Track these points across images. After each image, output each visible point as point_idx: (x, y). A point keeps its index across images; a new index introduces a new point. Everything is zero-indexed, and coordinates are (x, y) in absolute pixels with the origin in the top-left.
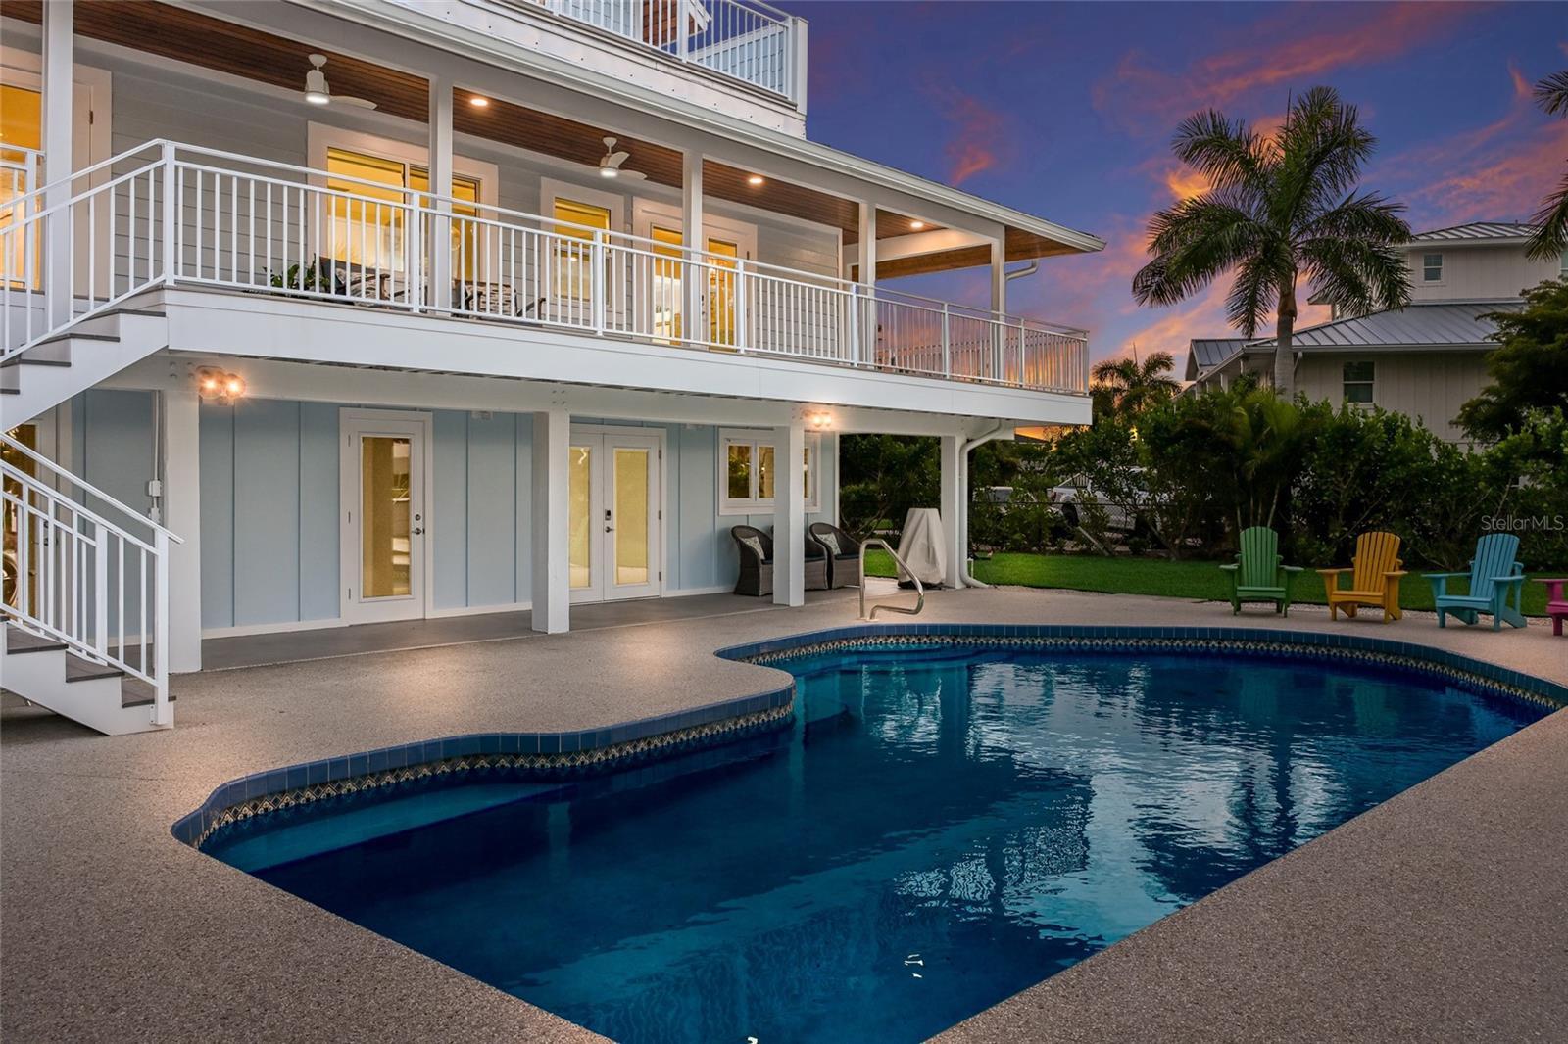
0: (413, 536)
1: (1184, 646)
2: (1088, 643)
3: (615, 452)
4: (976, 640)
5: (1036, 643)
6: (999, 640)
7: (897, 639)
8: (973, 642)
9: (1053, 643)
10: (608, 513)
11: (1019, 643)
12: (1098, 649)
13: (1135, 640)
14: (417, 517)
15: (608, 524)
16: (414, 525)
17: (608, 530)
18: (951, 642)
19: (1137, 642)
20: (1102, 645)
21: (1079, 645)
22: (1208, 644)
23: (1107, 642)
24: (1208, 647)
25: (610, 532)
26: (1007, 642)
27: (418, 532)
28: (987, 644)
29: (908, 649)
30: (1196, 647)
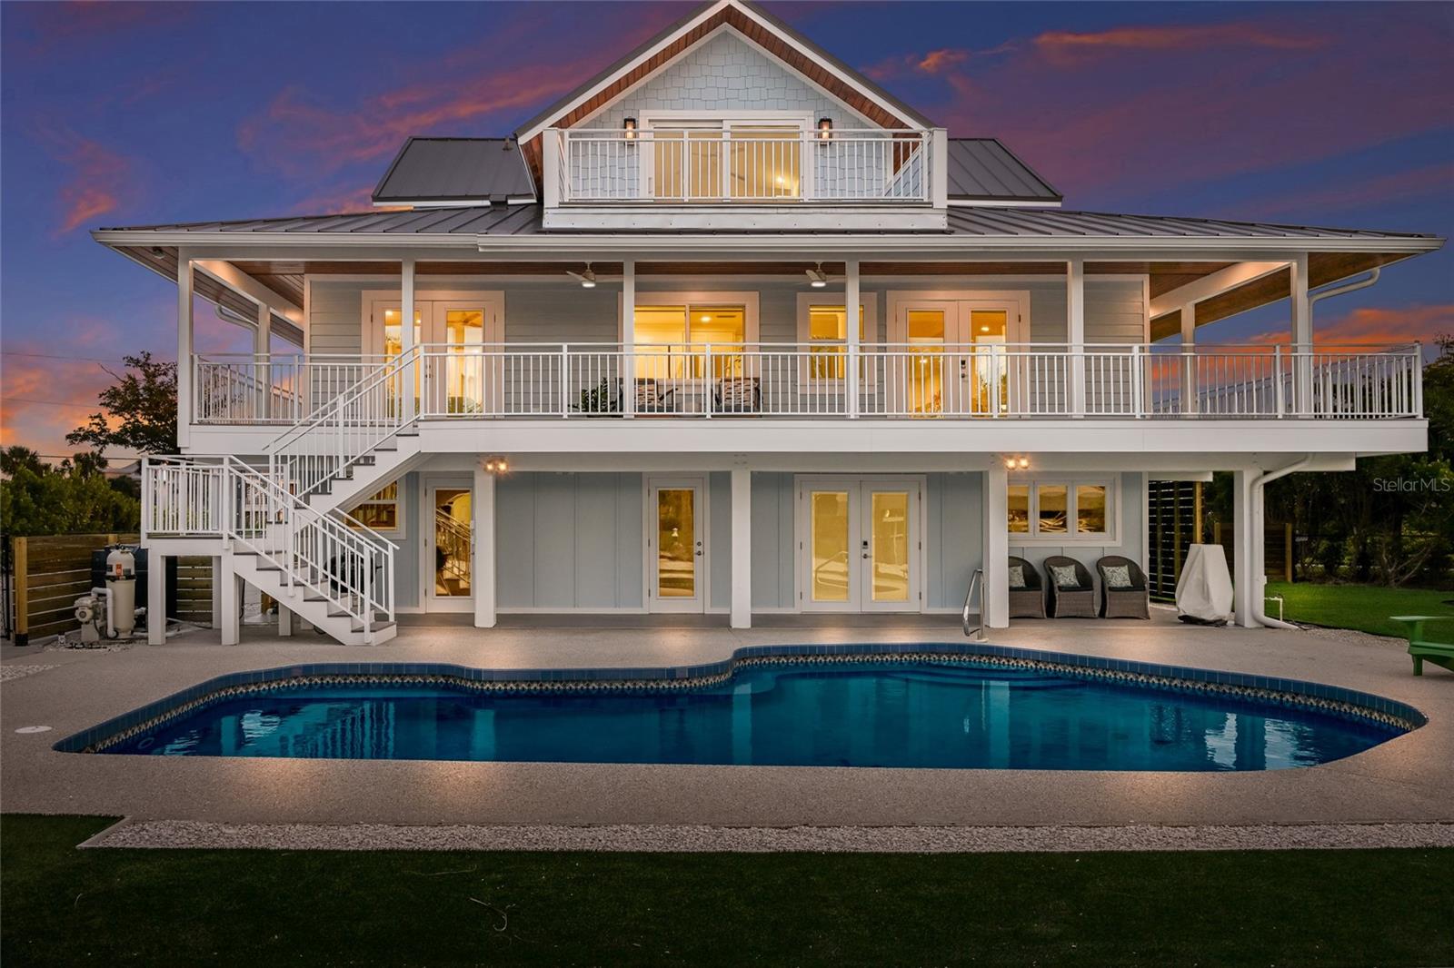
0: (696, 557)
1: (1256, 696)
2: (1156, 682)
3: (873, 497)
4: (1055, 667)
5: (1107, 676)
6: (1075, 669)
7: (989, 659)
8: (1053, 669)
9: (1123, 677)
10: (865, 543)
11: (1092, 674)
12: (1165, 689)
13: (1203, 684)
14: (699, 544)
15: (865, 552)
16: (697, 549)
17: (865, 557)
18: (1034, 666)
19: (1205, 686)
20: (1170, 685)
21: (1148, 682)
22: (1282, 696)
23: (1175, 682)
24: (1281, 700)
25: (868, 559)
26: (1082, 672)
27: (699, 554)
28: (1065, 671)
29: (970, 667)
30: (1269, 698)
